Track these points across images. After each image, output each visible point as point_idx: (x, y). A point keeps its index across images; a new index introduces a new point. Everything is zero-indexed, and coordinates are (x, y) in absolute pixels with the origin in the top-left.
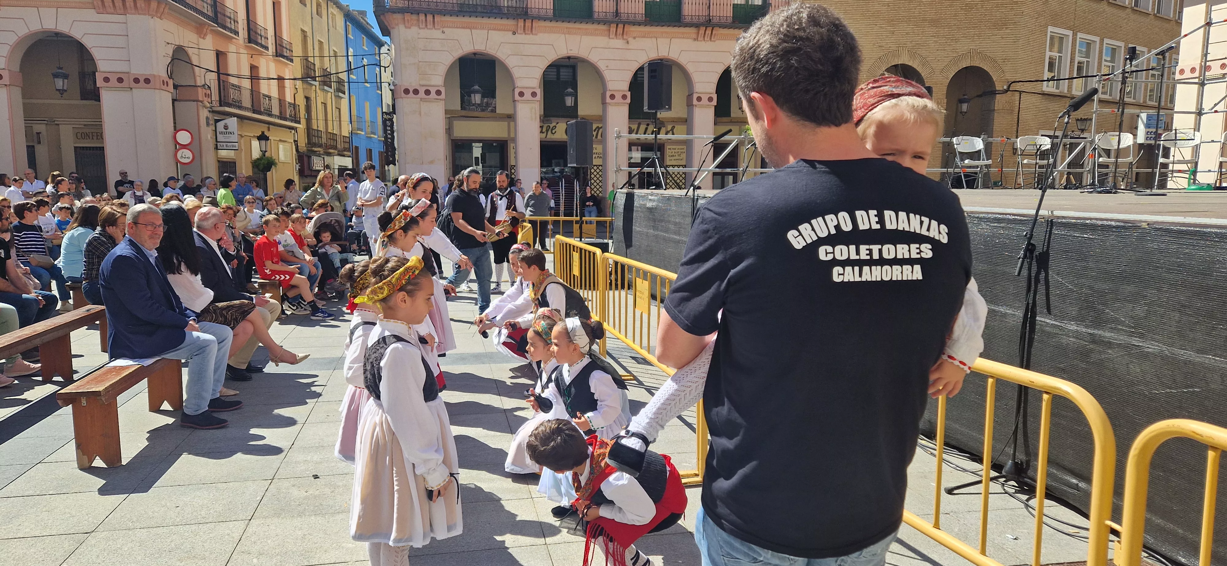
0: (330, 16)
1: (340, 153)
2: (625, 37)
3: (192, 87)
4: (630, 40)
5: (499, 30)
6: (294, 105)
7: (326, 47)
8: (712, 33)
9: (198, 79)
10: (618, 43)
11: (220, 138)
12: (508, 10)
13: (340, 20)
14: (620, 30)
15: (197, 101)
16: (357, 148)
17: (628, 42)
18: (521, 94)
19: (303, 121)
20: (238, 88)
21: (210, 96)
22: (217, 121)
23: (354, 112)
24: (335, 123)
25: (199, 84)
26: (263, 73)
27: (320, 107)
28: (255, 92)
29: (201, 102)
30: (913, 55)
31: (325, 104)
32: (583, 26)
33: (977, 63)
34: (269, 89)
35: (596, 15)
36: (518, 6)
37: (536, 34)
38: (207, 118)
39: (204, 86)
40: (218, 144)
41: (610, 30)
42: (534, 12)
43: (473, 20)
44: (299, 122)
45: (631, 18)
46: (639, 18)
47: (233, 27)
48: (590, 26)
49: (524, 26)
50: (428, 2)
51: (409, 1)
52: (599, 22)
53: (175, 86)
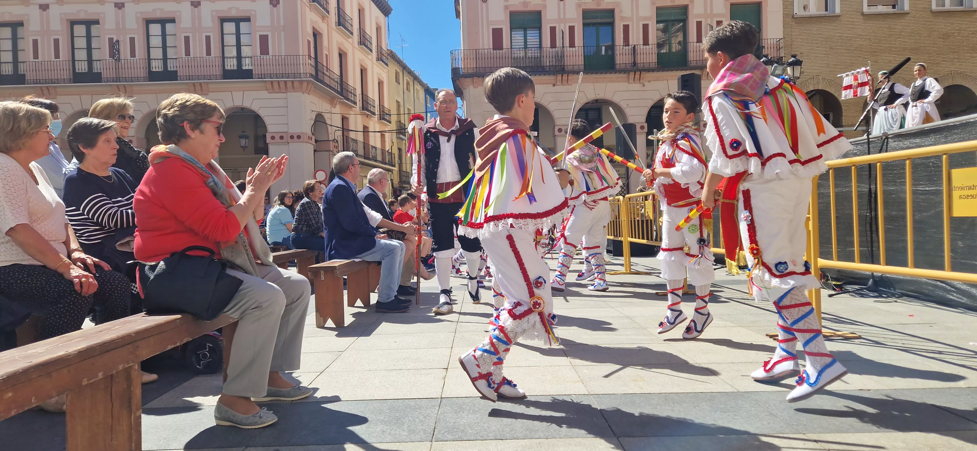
0: (415, 90)
2: (641, 81)
3: (325, 142)
4: (646, 83)
5: (543, 84)
9: (330, 135)
10: (637, 86)
12: (549, 69)
13: (421, 92)
14: (637, 76)
15: (329, 152)
17: (644, 86)
18: (560, 130)
20: (355, 141)
25: (330, 139)
26: (371, 129)
28: (366, 144)
32: (608, 76)
34: (375, 140)
35: (618, 67)
36: (557, 64)
37: (572, 85)
39: (334, 140)
41: (629, 77)
42: (570, 68)
45: (646, 66)
46: (653, 66)
47: (353, 99)
48: (613, 76)
49: (562, 79)
50: (491, 67)
51: (476, 68)
52: (621, 71)
53: (316, 141)
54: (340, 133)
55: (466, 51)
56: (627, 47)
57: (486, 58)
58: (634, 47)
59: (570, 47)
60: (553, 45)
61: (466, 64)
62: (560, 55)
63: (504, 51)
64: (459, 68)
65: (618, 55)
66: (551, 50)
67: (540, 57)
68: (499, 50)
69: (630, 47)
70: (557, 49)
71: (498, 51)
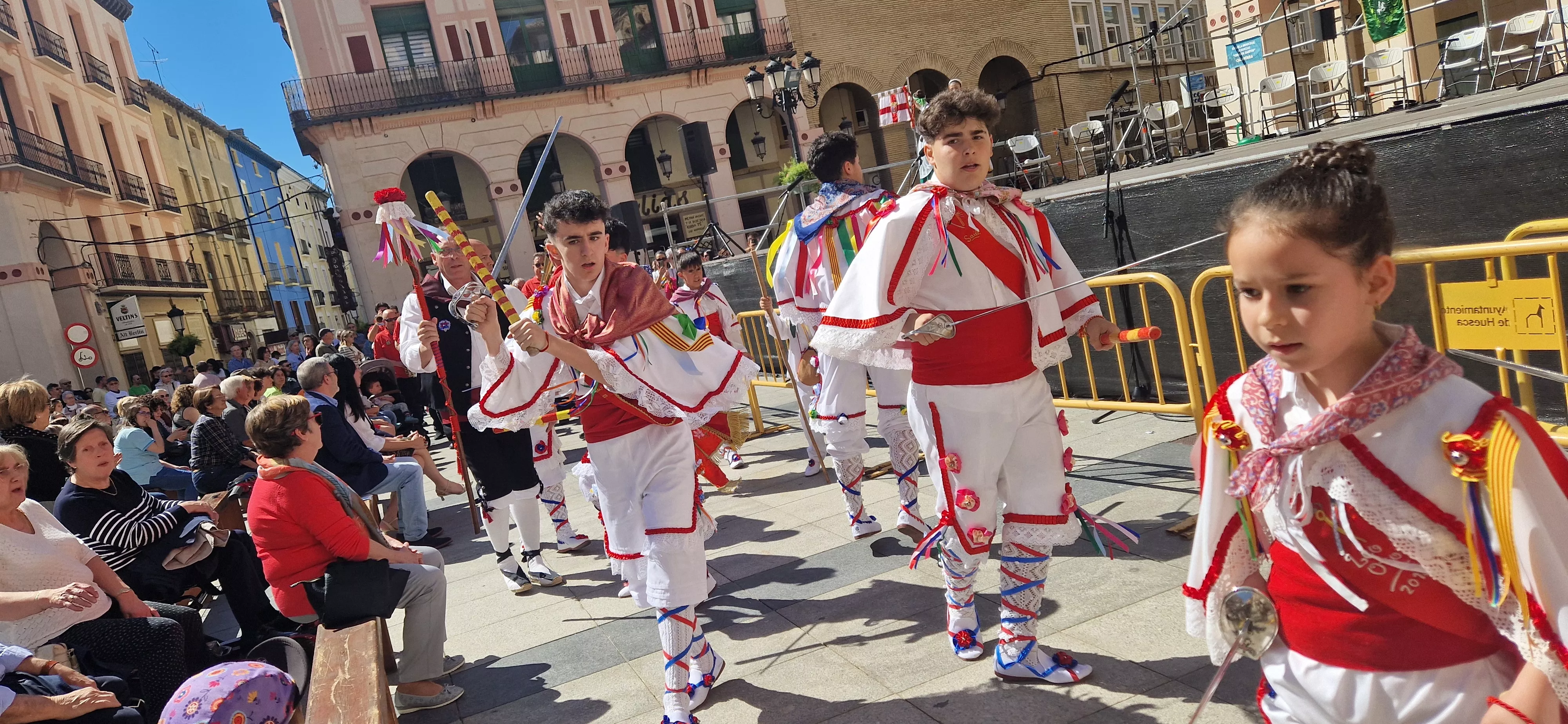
0: (209, 144)
1: (262, 314)
2: (606, 99)
3: (68, 270)
4: (614, 101)
5: (455, 120)
6: (193, 266)
7: (213, 184)
8: (706, 75)
9: (74, 257)
10: (600, 107)
11: (119, 325)
12: (460, 95)
13: (221, 148)
14: (599, 92)
15: (80, 285)
16: (279, 303)
17: (612, 105)
18: (499, 190)
19: (209, 283)
20: (124, 258)
21: (92, 276)
22: (110, 305)
23: (265, 260)
24: (246, 278)
25: (76, 264)
26: (148, 235)
27: (224, 261)
28: (144, 260)
29: (86, 285)
30: (933, 57)
31: (228, 256)
32: (554, 96)
33: (1004, 52)
34: (160, 253)
35: (567, 81)
36: (471, 87)
37: (500, 117)
38: (97, 304)
39: (83, 264)
40: (119, 333)
41: (587, 95)
42: (493, 91)
43: (419, 115)
44: (206, 286)
45: (609, 76)
46: (619, 74)
47: (100, 183)
48: (563, 95)
49: (484, 109)
50: (360, 103)
51: (335, 107)
52: (572, 88)
53: (51, 273)
54: (91, 249)
55: (309, 81)
56: (574, 49)
57: (349, 89)
58: (585, 47)
59: (485, 57)
60: (457, 55)
61: (314, 102)
62: (472, 71)
63: (376, 73)
64: (303, 111)
65: (564, 62)
66: (455, 63)
67: (441, 78)
68: (368, 72)
69: (579, 48)
70: (465, 62)
71: (366, 75)
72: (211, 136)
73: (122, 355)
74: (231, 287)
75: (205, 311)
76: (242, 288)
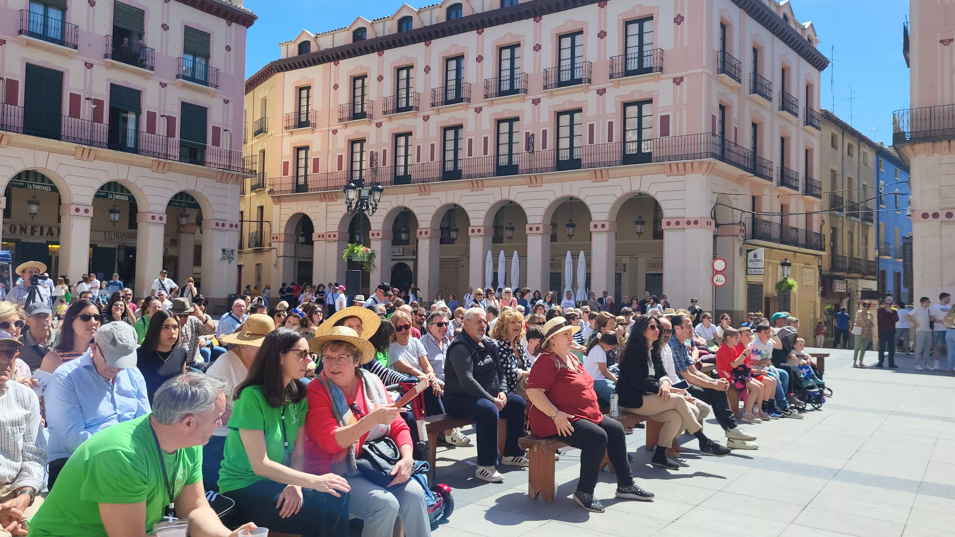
0: (862, 155)
1: (865, 277)
3: (730, 226)
6: (820, 236)
7: (855, 182)
9: (735, 218)
11: (750, 265)
13: (871, 157)
15: (734, 236)
16: (884, 272)
19: (828, 249)
20: (769, 223)
21: (744, 231)
22: (748, 251)
23: (882, 239)
24: (861, 250)
25: (736, 222)
26: (792, 210)
27: (847, 236)
28: (784, 226)
29: (737, 236)
31: (851, 233)
34: (797, 223)
38: (741, 249)
39: (740, 223)
40: (748, 270)
44: (823, 250)
47: (768, 175)
53: (717, 225)
54: (748, 215)
72: (866, 149)
73: (748, 284)
74: (846, 254)
75: (819, 266)
76: (855, 256)
